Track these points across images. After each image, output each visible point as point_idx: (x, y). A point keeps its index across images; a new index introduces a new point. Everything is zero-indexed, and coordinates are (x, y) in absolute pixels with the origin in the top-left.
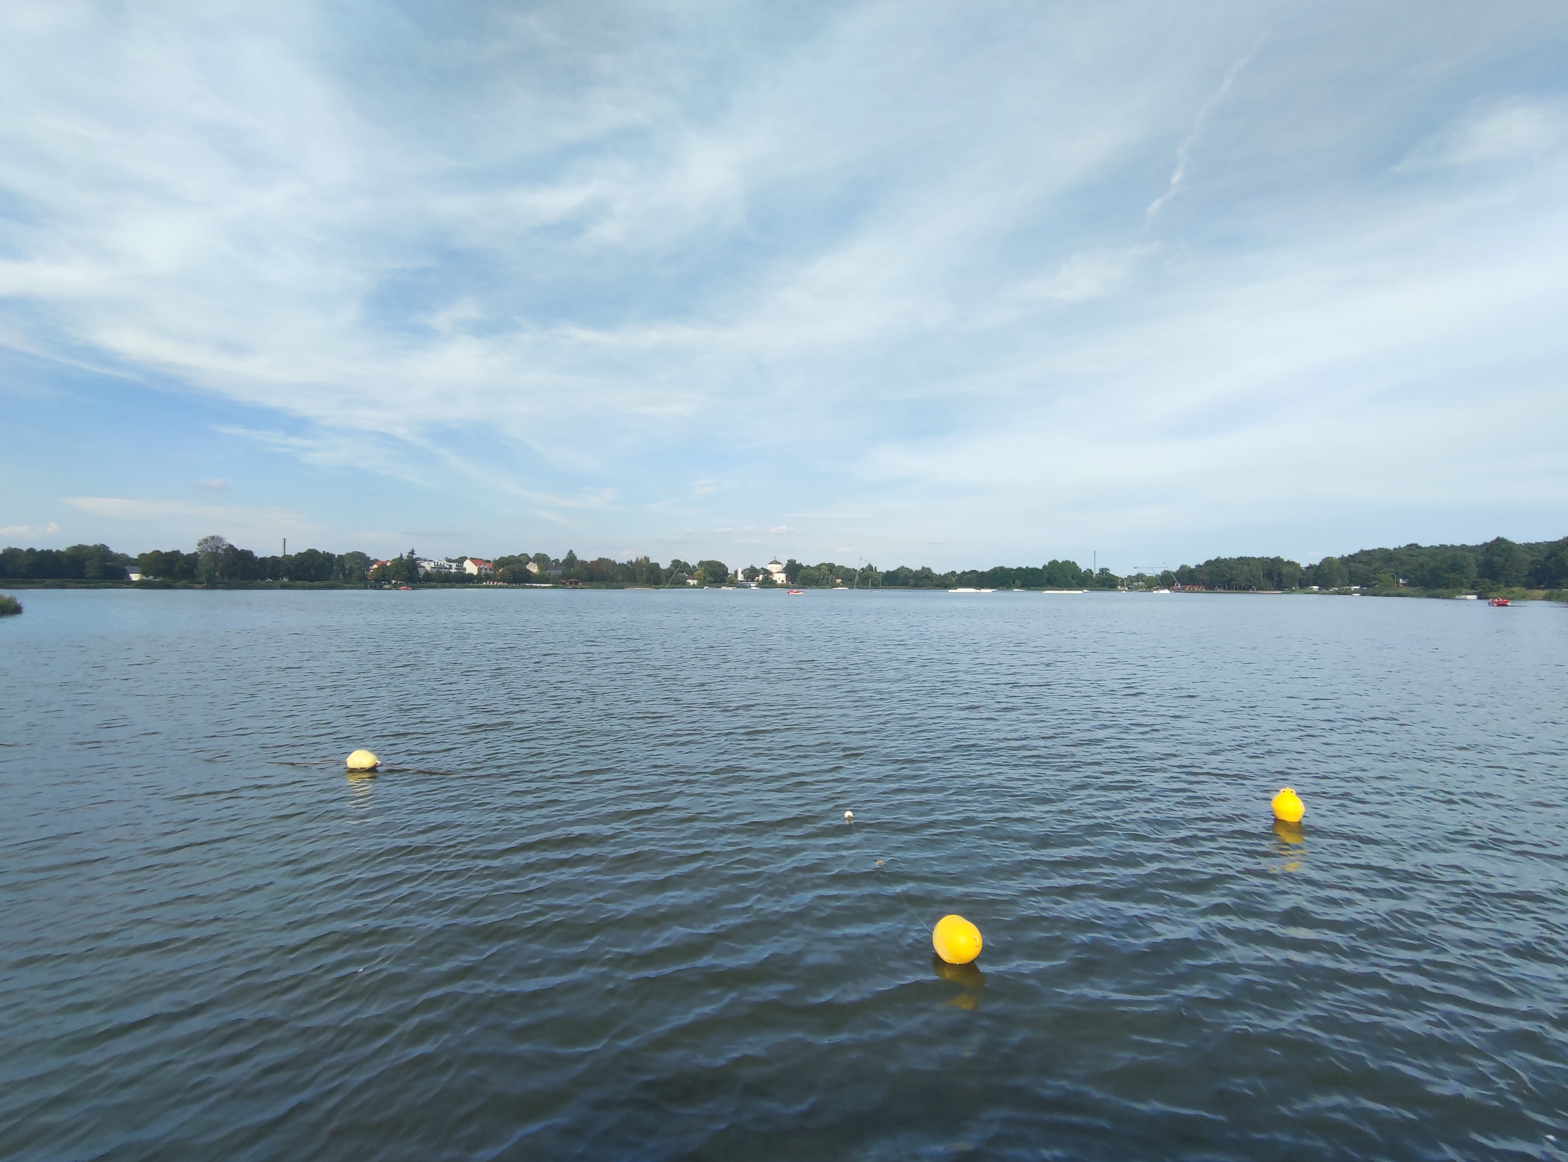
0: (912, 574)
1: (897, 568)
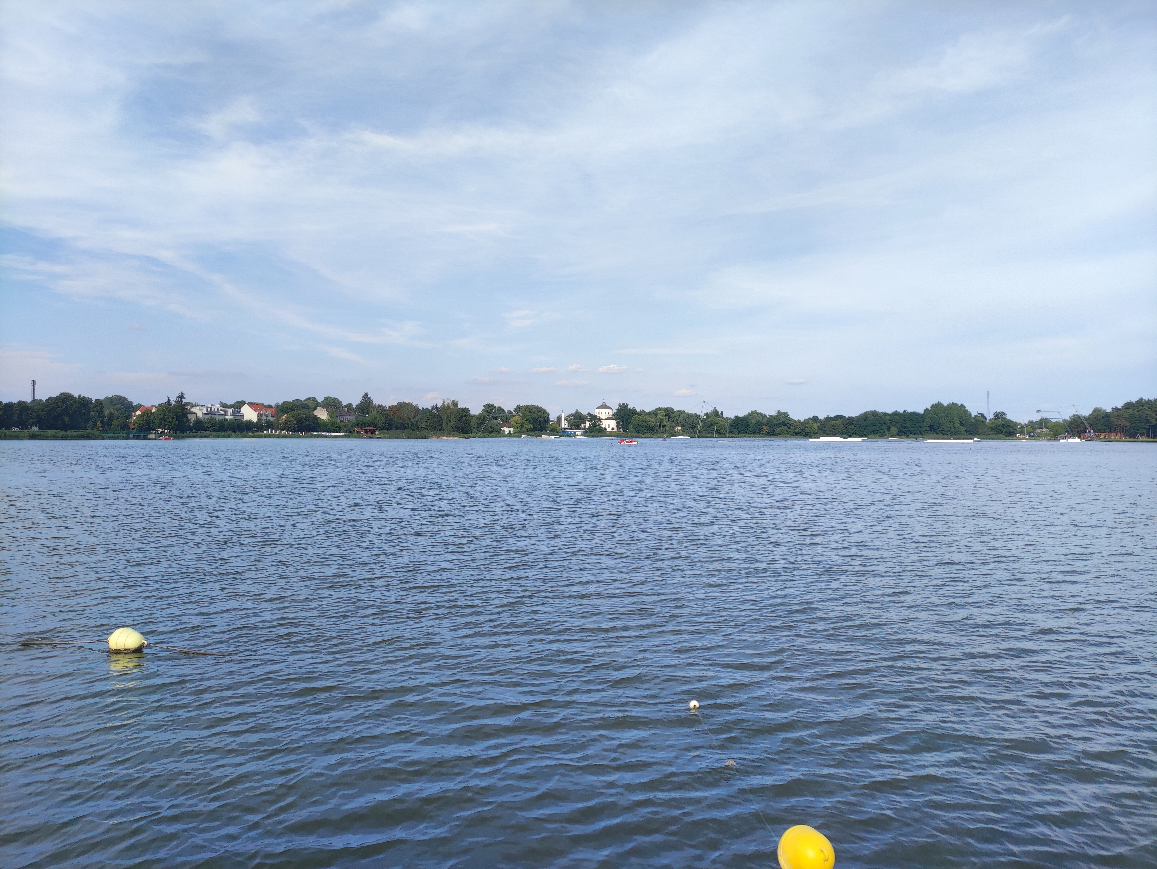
0: (765, 420)
1: (747, 413)
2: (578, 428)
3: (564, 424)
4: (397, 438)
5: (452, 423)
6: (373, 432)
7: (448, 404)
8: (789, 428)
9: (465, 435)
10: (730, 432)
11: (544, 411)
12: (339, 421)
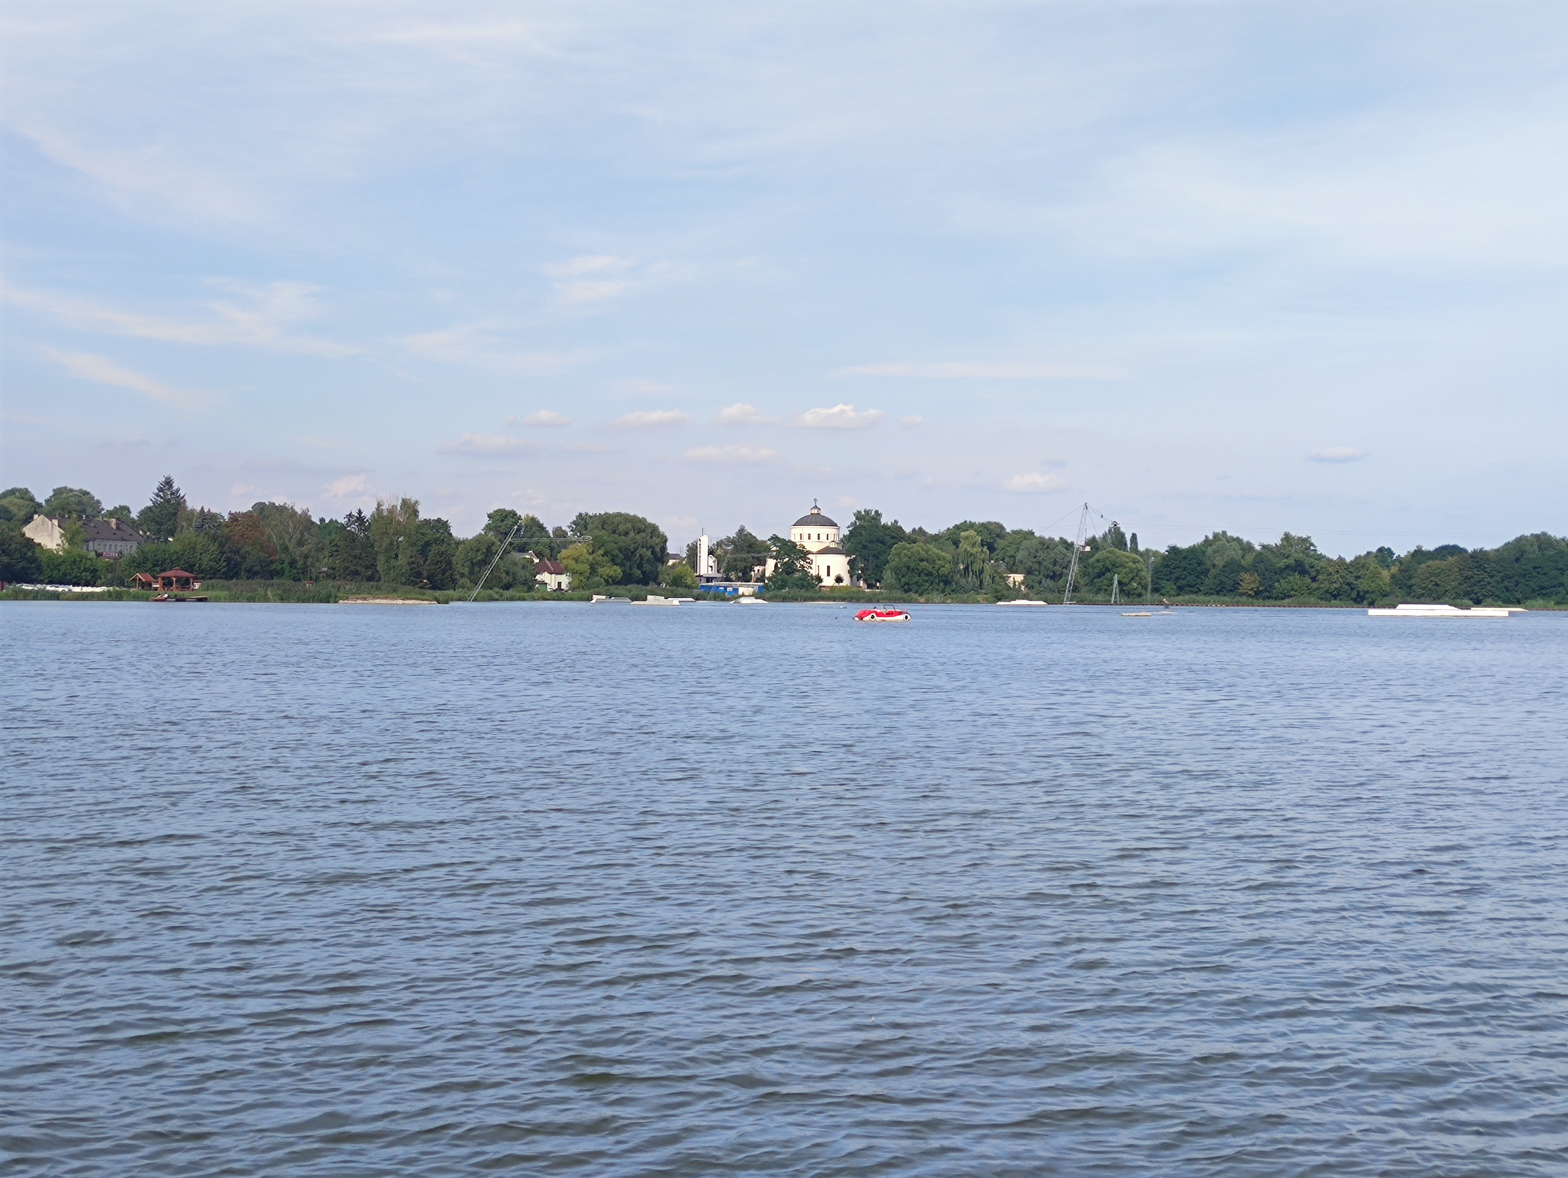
0: (1249, 558)
1: (1201, 539)
2: (746, 578)
3: (706, 565)
4: (250, 600)
5: (402, 561)
6: (185, 583)
7: (392, 511)
8: (1314, 579)
9: (438, 593)
10: (1156, 590)
11: (654, 529)
12: (92, 555)
